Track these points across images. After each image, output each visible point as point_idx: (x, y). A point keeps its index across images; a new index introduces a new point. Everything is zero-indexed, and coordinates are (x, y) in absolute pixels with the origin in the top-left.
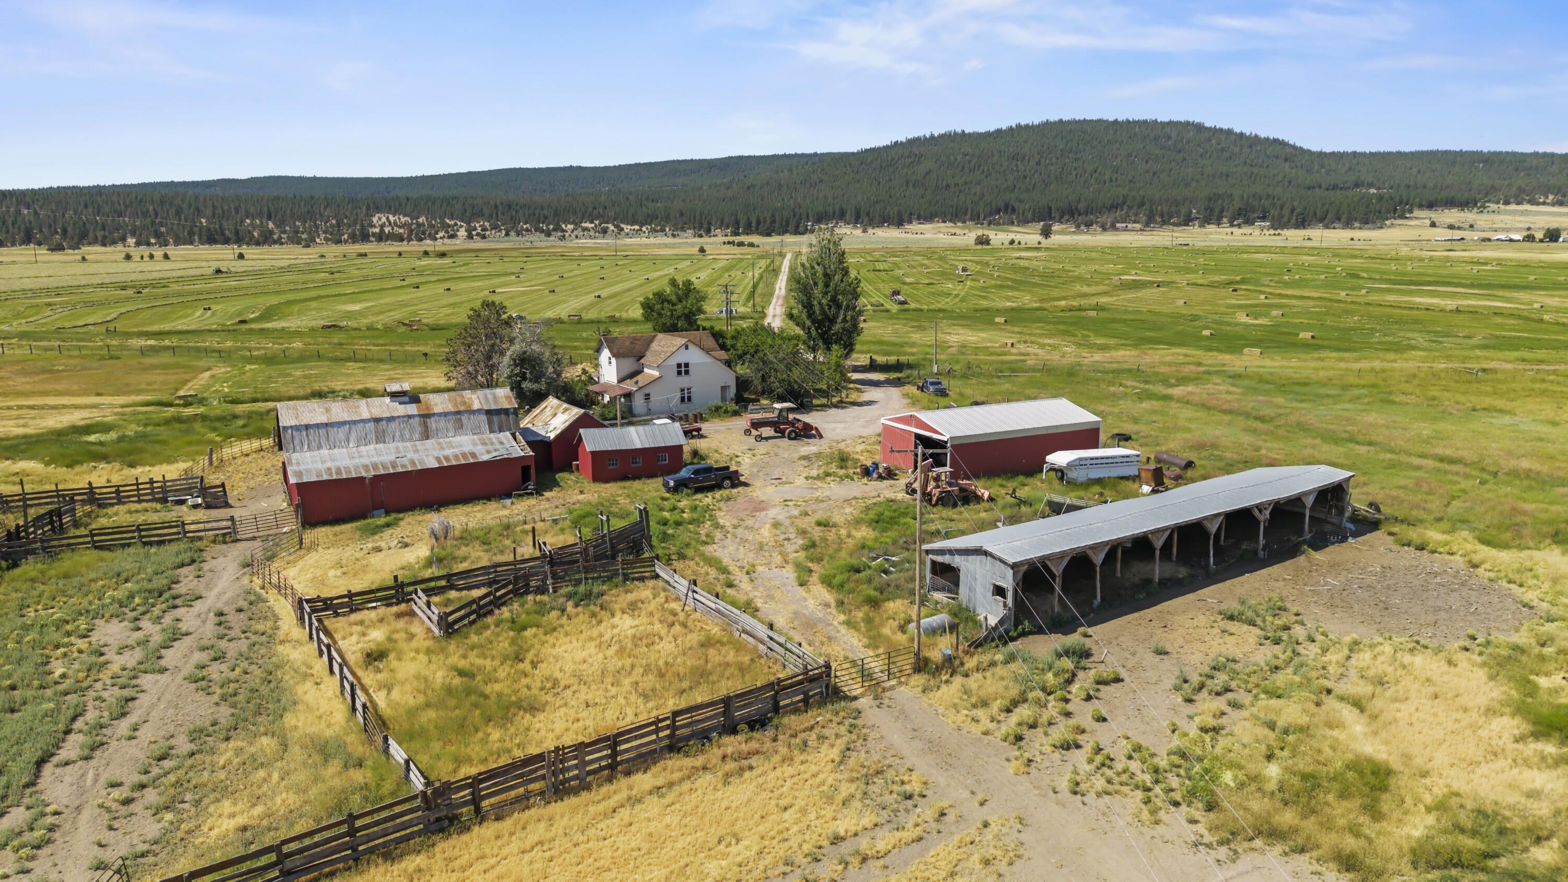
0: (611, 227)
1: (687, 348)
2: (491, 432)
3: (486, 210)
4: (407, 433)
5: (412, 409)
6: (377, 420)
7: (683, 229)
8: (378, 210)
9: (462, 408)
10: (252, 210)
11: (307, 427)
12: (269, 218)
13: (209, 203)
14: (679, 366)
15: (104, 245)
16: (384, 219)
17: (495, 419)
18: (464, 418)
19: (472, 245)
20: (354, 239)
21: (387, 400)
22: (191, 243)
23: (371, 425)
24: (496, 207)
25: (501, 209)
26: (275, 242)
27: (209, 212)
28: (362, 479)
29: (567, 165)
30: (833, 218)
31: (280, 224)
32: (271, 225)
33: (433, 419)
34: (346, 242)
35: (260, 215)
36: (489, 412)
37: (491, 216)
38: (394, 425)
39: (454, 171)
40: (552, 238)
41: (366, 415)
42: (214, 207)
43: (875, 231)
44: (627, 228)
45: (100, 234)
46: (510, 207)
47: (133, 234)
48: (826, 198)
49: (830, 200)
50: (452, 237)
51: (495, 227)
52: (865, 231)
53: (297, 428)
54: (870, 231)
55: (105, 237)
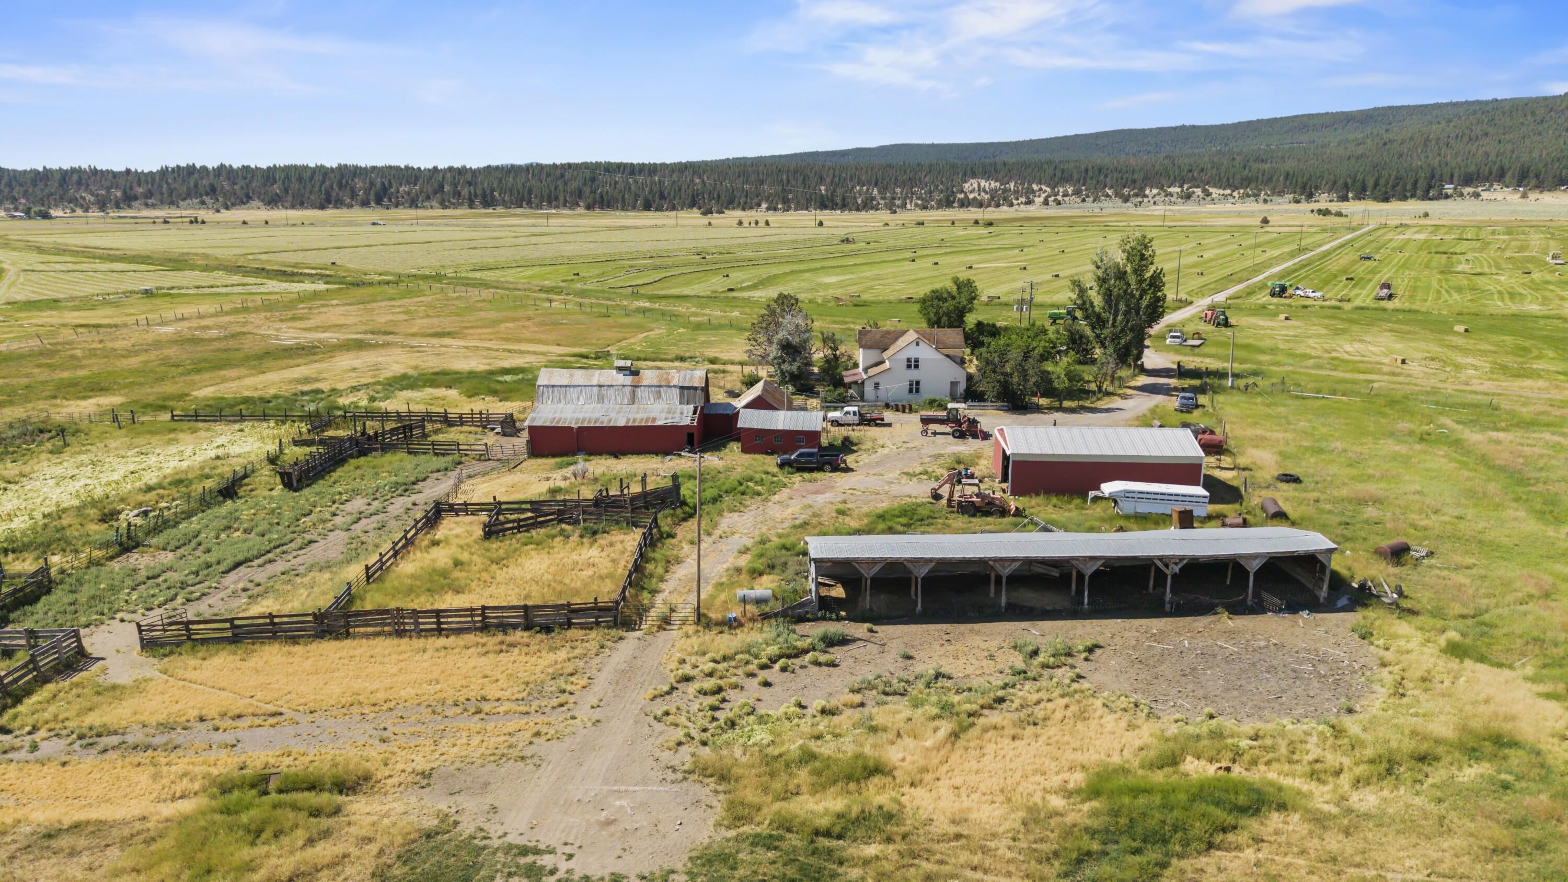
0: (1198, 191)
1: (918, 344)
2: (681, 403)
3: (1076, 176)
4: (619, 398)
5: (629, 380)
6: (600, 386)
7: (1281, 194)
8: (974, 175)
9: (663, 383)
10: (863, 178)
11: (553, 386)
12: (876, 185)
13: (831, 172)
14: (909, 360)
15: (744, 209)
16: (975, 186)
17: (686, 392)
18: (663, 390)
19: (1046, 212)
20: (940, 205)
21: (614, 372)
22: (807, 209)
23: (596, 389)
24: (1087, 171)
25: (1090, 173)
26: (872, 208)
27: (828, 180)
28: (570, 428)
29: (1179, 124)
30: (1487, 180)
31: (882, 191)
32: (875, 192)
33: (640, 389)
34: (932, 207)
35: (869, 182)
36: (682, 388)
37: (1079, 180)
38: (612, 390)
39: (1061, 134)
40: (1129, 204)
41: (595, 382)
42: (834, 176)
43: (1540, 196)
44: (1215, 192)
45: (742, 200)
46: (1100, 171)
47: (767, 200)
48: (1487, 154)
49: (1492, 157)
50: (1029, 202)
51: (1077, 193)
52: (1524, 196)
53: (547, 386)
54: (1533, 196)
55: (746, 203)
